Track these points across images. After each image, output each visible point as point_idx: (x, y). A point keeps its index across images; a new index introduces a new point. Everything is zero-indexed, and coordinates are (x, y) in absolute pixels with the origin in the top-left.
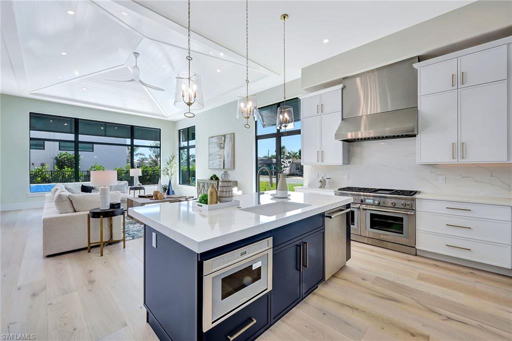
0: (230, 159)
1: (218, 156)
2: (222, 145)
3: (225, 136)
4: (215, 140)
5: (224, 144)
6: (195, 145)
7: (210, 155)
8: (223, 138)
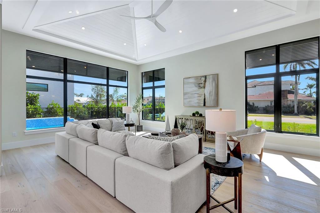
0: (213, 97)
1: (196, 95)
2: (202, 85)
3: (206, 77)
4: (192, 80)
5: (205, 84)
6: (165, 85)
7: (185, 94)
8: (203, 79)
